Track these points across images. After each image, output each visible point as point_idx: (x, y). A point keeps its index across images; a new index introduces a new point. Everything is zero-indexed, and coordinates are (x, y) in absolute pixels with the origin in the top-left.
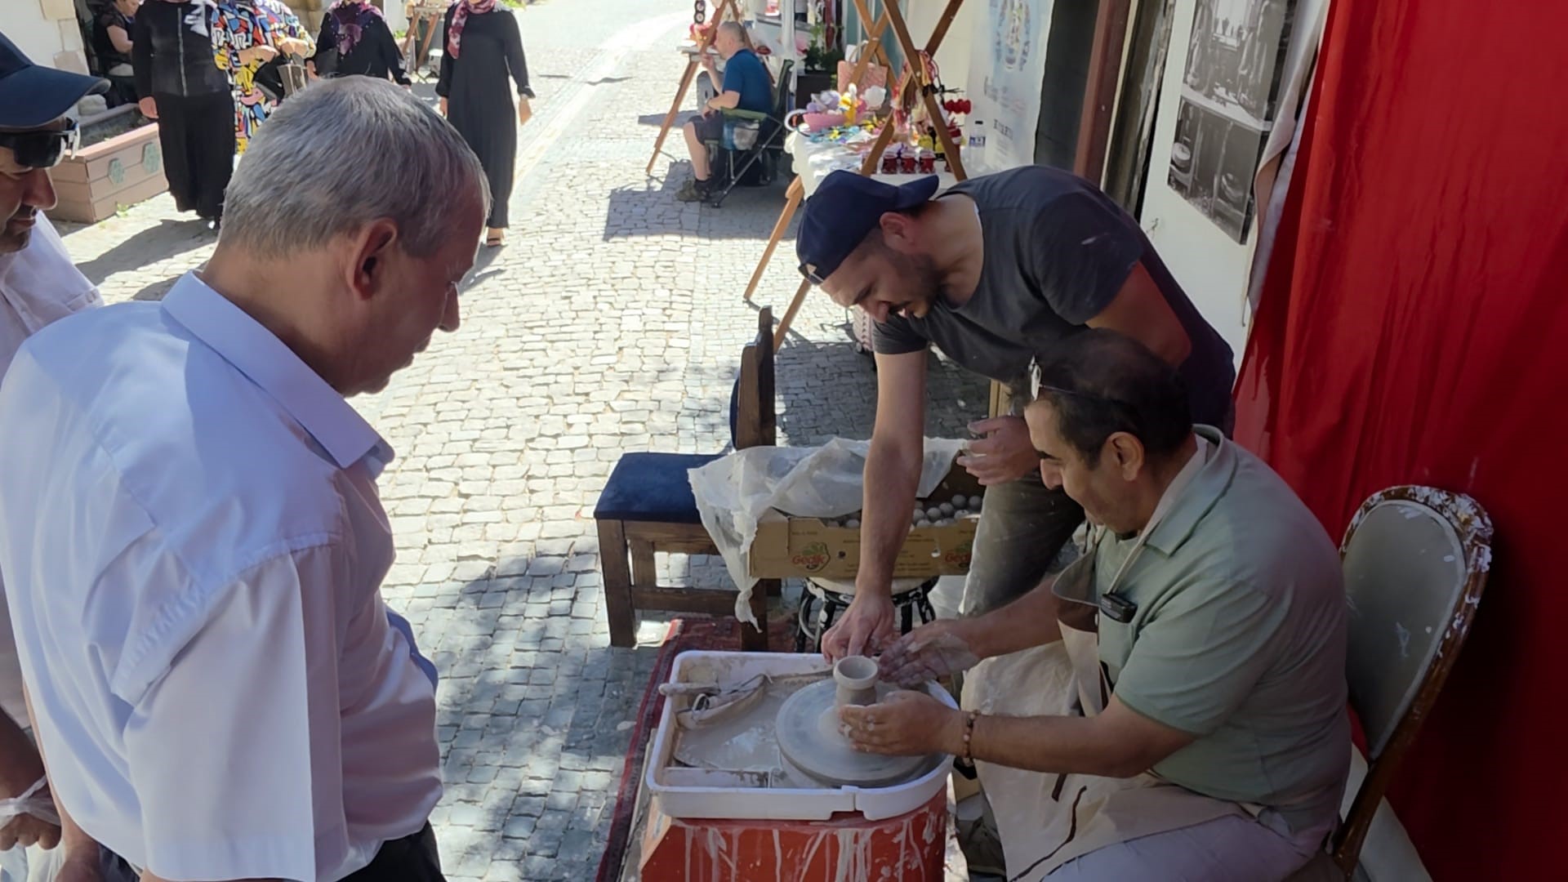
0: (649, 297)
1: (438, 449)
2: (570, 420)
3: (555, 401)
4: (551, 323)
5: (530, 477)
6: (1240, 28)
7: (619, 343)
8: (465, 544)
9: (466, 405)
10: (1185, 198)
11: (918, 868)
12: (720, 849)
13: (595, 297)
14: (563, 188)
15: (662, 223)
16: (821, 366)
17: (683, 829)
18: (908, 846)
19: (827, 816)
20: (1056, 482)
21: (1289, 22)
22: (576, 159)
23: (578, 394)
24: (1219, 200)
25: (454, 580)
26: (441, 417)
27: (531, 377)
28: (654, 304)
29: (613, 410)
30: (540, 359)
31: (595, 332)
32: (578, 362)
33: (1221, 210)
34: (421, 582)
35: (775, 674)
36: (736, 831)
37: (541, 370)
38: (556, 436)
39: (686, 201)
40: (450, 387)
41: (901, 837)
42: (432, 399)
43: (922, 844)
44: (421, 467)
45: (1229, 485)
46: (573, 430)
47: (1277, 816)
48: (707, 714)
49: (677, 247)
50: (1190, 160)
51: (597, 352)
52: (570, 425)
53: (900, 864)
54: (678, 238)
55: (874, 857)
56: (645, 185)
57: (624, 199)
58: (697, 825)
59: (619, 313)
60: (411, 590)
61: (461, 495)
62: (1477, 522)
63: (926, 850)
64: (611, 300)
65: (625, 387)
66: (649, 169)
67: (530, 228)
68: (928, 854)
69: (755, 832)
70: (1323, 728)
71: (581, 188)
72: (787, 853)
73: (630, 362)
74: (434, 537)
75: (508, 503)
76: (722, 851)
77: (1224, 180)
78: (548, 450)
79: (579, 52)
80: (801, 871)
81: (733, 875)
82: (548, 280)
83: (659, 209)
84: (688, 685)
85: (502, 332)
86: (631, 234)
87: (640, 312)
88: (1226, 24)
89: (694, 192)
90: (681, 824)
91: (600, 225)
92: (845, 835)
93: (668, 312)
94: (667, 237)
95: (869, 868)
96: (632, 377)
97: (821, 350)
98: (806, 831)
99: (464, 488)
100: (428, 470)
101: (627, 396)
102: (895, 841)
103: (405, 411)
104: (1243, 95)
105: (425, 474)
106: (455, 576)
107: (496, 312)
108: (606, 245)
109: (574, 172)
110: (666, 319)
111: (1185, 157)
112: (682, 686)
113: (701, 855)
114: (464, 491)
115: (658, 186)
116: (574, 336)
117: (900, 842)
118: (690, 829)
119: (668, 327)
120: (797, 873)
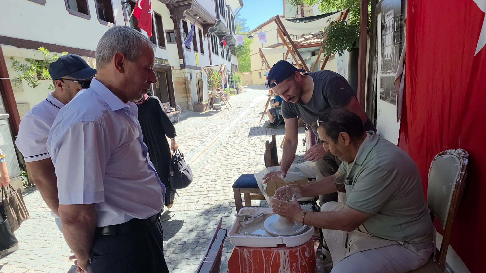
0: (257, 148)
1: (204, 181)
2: (235, 174)
3: (232, 170)
4: (233, 154)
5: (224, 186)
6: (391, 54)
7: (249, 158)
8: (206, 201)
9: (211, 172)
10: (384, 101)
11: (305, 265)
12: (248, 256)
13: (244, 149)
14: (240, 128)
15: (262, 133)
16: (299, 160)
17: (238, 250)
18: (300, 257)
19: (275, 246)
20: (328, 150)
21: (400, 48)
22: (244, 122)
23: (238, 169)
24: (392, 97)
25: (203, 209)
26: (205, 175)
27: (227, 166)
28: (258, 149)
29: (245, 171)
30: (230, 162)
31: (243, 156)
32: (238, 162)
33: (392, 100)
34: (195, 210)
35: (267, 213)
36: (252, 250)
37: (230, 164)
38: (231, 178)
39: (268, 128)
40: (208, 169)
41: (298, 253)
42: (204, 171)
43: (305, 257)
44: (199, 185)
45: (377, 144)
46: (235, 176)
47: (410, 245)
48: (247, 222)
49: (265, 137)
50: (384, 91)
51: (243, 160)
52: (235, 175)
53: (299, 262)
54: (266, 136)
55: (291, 259)
56: (259, 126)
57: (254, 129)
58: (241, 248)
59: (250, 152)
60: (193, 211)
61: (208, 191)
62: (463, 153)
63: (307, 259)
64: (248, 149)
65: (249, 166)
66: (260, 123)
67: (231, 136)
68: (308, 261)
69: (256, 251)
70: (419, 216)
71: (244, 128)
72: (266, 258)
73: (251, 161)
74: (200, 200)
75: (218, 192)
76: (249, 257)
77: (392, 92)
78: (229, 180)
79: (247, 102)
80: (271, 263)
81: (252, 264)
82: (234, 146)
83: (262, 130)
84: (242, 214)
85: (222, 157)
86: (254, 136)
87: (254, 151)
88: (387, 55)
89: (270, 126)
90: (237, 248)
91: (248, 135)
92: (281, 251)
93: (261, 151)
94: (263, 136)
95: (290, 263)
96: (251, 164)
97: (299, 157)
98: (270, 250)
99: (208, 189)
100: (200, 186)
101: (249, 168)
102: (296, 254)
103: (197, 174)
104: (393, 70)
105: (200, 187)
106: (203, 208)
107: (221, 153)
108: (248, 138)
109: (243, 125)
110: (261, 152)
111: (383, 91)
112: (241, 215)
113: (243, 257)
114: (208, 190)
115: (262, 126)
116: (238, 157)
117: (298, 255)
118: (239, 249)
119: (261, 154)
120: (269, 264)
